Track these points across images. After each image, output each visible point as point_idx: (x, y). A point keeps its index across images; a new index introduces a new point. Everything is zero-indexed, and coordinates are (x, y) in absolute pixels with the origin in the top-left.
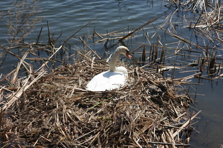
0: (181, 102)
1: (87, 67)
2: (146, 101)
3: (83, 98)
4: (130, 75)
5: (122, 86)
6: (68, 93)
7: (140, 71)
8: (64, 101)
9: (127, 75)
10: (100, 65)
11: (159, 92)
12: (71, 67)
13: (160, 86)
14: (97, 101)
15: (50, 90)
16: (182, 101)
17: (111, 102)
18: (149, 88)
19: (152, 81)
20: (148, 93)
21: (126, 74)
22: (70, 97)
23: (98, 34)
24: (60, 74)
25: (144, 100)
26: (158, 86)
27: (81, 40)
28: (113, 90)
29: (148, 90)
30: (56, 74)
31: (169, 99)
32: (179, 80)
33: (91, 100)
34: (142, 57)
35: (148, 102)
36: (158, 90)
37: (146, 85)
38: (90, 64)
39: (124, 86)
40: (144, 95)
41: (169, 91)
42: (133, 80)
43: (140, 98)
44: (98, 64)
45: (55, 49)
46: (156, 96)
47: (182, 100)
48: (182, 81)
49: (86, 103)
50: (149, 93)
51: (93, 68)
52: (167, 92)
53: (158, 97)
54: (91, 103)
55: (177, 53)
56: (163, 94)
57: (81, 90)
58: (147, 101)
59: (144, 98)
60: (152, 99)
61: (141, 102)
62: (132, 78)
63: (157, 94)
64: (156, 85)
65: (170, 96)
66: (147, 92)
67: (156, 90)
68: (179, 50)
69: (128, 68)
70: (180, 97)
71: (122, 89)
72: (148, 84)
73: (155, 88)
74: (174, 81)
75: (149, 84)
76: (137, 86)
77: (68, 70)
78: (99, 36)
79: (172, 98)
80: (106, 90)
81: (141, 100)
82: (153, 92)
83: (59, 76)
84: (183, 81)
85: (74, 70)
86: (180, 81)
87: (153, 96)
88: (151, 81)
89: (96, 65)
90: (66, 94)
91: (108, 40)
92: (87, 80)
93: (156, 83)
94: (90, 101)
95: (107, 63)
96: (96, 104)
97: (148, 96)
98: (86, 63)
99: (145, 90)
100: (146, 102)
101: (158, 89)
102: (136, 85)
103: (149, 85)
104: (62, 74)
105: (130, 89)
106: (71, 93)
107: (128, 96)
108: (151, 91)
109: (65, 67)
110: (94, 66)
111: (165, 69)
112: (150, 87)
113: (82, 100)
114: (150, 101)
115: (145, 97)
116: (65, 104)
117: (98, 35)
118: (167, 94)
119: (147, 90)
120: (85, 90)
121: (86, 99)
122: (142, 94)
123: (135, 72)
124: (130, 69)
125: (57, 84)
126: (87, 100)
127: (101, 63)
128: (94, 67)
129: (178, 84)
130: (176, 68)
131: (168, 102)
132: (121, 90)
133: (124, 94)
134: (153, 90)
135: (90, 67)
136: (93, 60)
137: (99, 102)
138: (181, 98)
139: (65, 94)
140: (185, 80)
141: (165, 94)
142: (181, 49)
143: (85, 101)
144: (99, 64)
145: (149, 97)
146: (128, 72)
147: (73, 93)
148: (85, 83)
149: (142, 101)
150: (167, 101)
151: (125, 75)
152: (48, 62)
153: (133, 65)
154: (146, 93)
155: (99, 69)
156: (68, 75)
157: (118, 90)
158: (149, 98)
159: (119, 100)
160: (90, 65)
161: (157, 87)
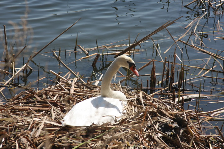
0: (210, 145)
1: (65, 91)
2: (154, 140)
3: (57, 136)
4: (131, 103)
5: (118, 120)
6: (34, 129)
7: (146, 98)
8: (28, 141)
9: (126, 103)
10: (85, 89)
11: (176, 129)
12: (39, 93)
13: (176, 119)
14: (79, 141)
15: (7, 125)
16: (212, 144)
17: (100, 141)
18: (159, 122)
19: (165, 112)
20: (158, 129)
21: (124, 102)
22: (38, 134)
23: (83, 49)
24: (22, 103)
25: (152, 139)
26: (173, 119)
27: (56, 57)
28: (104, 124)
29: (158, 124)
30: (17, 104)
31: (191, 139)
32: (206, 114)
33: (70, 139)
34: (151, 81)
35: (157, 143)
36: (174, 126)
37: (155, 118)
38: (69, 88)
39: (120, 118)
40: (152, 131)
41: (191, 127)
42: (134, 110)
43: (145, 137)
44: (80, 88)
45: (16, 69)
46: (170, 133)
47: (212, 142)
48: (211, 115)
49: (61, 144)
50: (160, 129)
51: (73, 94)
52: (187, 129)
53: (174, 136)
54: (70, 144)
55: (205, 75)
56: (182, 131)
57: (54, 125)
58: (156, 141)
59: (151, 136)
60: (164, 138)
61: (147, 142)
62: (133, 107)
63: (171, 131)
64: (170, 118)
65: (192, 135)
66: (156, 127)
67: (171, 125)
68: (207, 70)
69: (127, 93)
70: (208, 138)
71: (117, 123)
72: (157, 116)
73: (168, 122)
74: (199, 115)
75: (159, 115)
76: (141, 120)
77: (35, 97)
78: (83, 51)
79: (195, 138)
80: (93, 124)
81: (147, 139)
82: (166, 128)
83: (20, 106)
84: (213, 116)
85: (44, 96)
86: (208, 115)
87: (166, 134)
88: (162, 111)
89: (79, 89)
90: (31, 130)
91: (98, 56)
92: (64, 111)
93: (171, 115)
94: (68, 141)
95: (96, 87)
96: (77, 145)
97: (157, 134)
98: (63, 86)
99: (153, 124)
100: (154, 142)
101: (173, 123)
102: (139, 118)
103: (159, 117)
104: (25, 103)
105: (130, 123)
106: (38, 129)
107: (126, 133)
108: (163, 126)
109: (30, 92)
110: (75, 91)
111: (185, 98)
112: (162, 120)
113: (56, 140)
114: (162, 141)
115: (153, 135)
116: (29, 146)
117: (81, 49)
118: (187, 132)
119: (156, 125)
120: (61, 125)
121: (63, 138)
122: (149, 131)
123: (138, 100)
124: (130, 95)
125: (17, 117)
126: (64, 140)
127: (86, 86)
128: (75, 93)
129: (206, 120)
130: (202, 96)
131: (189, 145)
132: (116, 125)
133: (121, 129)
134: (166, 125)
135: (68, 92)
136: (74, 82)
137: (83, 141)
138: (210, 139)
139: (29, 130)
140: (216, 114)
141: (185, 132)
142: (211, 69)
143: (60, 142)
144: (83, 88)
145: (160, 135)
146: (127, 99)
147: (42, 130)
148: (60, 115)
149: (149, 140)
150: (188, 143)
151: (122, 103)
152: (4, 88)
153: (136, 89)
154: (155, 129)
155: (83, 95)
156: (35, 105)
157: (112, 124)
158: (160, 137)
159: (112, 138)
160: (69, 90)
161: (172, 121)
